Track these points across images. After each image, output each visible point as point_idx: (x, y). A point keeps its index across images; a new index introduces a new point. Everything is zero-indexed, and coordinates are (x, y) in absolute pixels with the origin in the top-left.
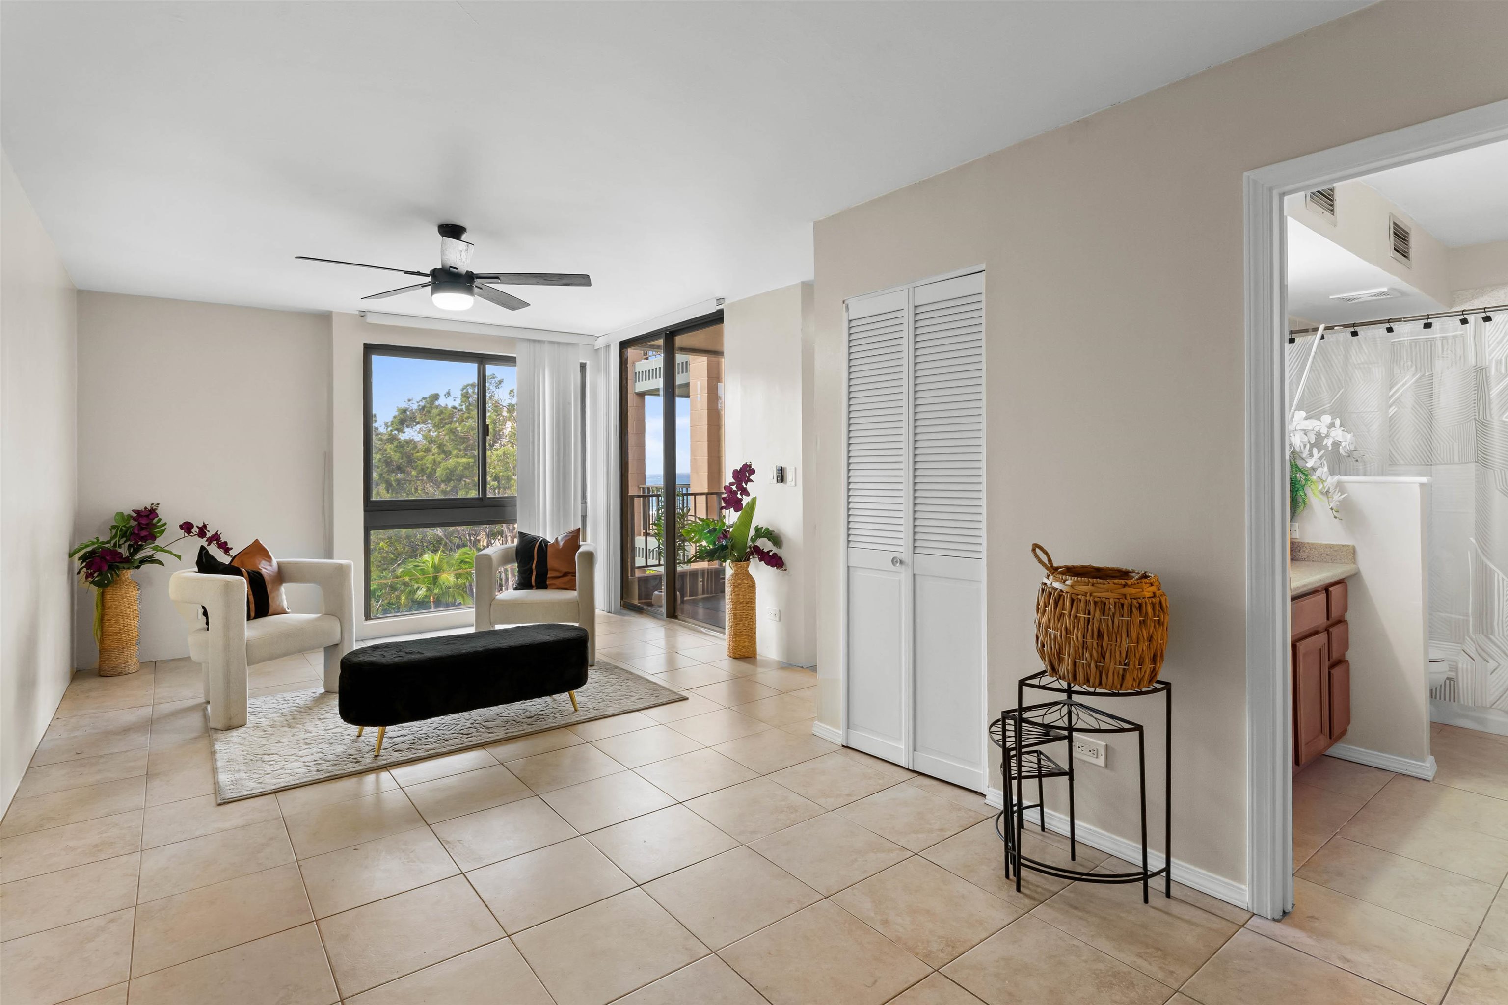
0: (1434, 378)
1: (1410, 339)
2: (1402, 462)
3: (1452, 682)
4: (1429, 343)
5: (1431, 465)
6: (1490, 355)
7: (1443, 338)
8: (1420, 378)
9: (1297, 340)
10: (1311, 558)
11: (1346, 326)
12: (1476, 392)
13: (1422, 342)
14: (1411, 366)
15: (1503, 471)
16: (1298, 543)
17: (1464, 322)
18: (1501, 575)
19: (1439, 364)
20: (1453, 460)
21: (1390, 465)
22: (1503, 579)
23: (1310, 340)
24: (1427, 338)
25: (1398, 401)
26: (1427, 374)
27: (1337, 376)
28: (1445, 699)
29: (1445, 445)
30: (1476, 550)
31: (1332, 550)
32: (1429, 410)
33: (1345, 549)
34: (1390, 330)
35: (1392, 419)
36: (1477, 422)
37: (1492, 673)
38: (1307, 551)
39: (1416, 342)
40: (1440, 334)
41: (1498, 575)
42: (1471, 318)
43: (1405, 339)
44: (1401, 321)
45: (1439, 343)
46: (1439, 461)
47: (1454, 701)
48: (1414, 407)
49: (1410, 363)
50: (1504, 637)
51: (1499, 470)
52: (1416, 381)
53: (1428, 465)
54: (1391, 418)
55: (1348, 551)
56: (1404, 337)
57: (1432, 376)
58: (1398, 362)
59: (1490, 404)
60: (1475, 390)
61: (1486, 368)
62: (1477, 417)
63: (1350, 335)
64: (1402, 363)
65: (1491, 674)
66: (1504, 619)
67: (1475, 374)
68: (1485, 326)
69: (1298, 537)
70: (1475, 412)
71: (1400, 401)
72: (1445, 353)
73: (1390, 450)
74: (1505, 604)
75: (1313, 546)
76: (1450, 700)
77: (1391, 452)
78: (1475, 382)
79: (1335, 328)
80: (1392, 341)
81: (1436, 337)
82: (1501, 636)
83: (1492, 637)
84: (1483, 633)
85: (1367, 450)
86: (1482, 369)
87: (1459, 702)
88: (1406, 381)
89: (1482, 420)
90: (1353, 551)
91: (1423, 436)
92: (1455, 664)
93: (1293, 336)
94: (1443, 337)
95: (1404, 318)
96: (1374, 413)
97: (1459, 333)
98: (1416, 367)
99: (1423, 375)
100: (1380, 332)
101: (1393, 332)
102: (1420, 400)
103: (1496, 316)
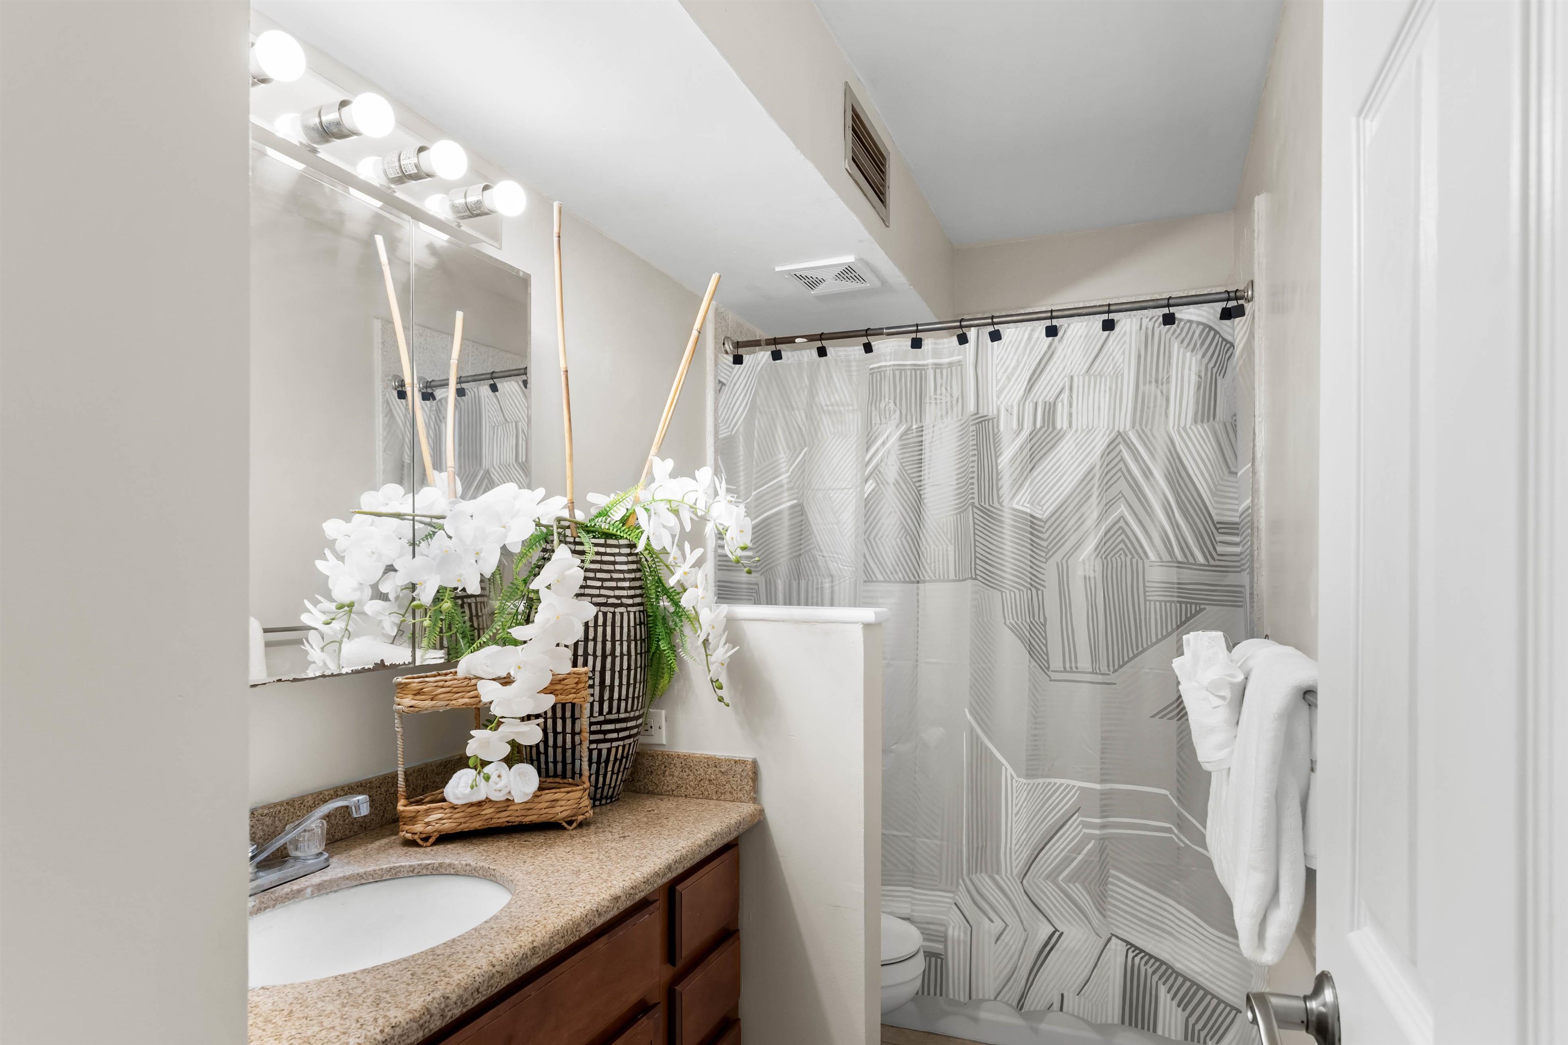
0: (924, 433)
1: (894, 365)
2: (880, 577)
3: (939, 961)
4: (918, 372)
5: (918, 582)
6: (998, 398)
7: (937, 366)
8: (905, 433)
9: (746, 358)
10: (683, 789)
11: (811, 338)
12: (975, 458)
13: (909, 372)
14: (895, 411)
15: (1012, 594)
16: (663, 754)
17: (963, 340)
18: (1010, 770)
19: (931, 411)
20: (948, 577)
21: (865, 582)
22: (1012, 778)
23: (762, 358)
24: (915, 365)
25: (876, 471)
26: (914, 427)
27: (799, 426)
28: (929, 994)
29: (937, 549)
30: (972, 730)
31: (717, 770)
32: (917, 487)
33: (739, 769)
34: (868, 348)
35: (869, 502)
36: (975, 510)
37: (997, 940)
38: (676, 774)
39: (901, 369)
40: (933, 358)
41: (1006, 769)
42: (972, 334)
43: (888, 363)
44: (882, 334)
45: (931, 373)
46: (929, 576)
47: (941, 995)
48: (898, 483)
49: (892, 405)
50: (1013, 877)
51: (1008, 592)
52: (901, 438)
53: (913, 582)
54: (867, 501)
55: (744, 774)
56: (886, 361)
57: (921, 429)
58: (878, 403)
59: (998, 480)
60: (974, 455)
61: (993, 419)
62: (976, 501)
63: (815, 353)
64: (882, 405)
65: (996, 943)
66: (1013, 847)
67: (973, 428)
68: (993, 347)
69: (664, 743)
70: (973, 493)
71: (880, 472)
72: (938, 392)
73: (865, 556)
74: (1015, 820)
75: (687, 763)
76: (935, 994)
77: (867, 561)
78: (975, 442)
79: (797, 340)
80: (871, 367)
81: (927, 365)
82: (1009, 874)
83: (997, 877)
84: (986, 872)
85: (836, 556)
86: (988, 420)
87: (947, 995)
88: (887, 438)
89: (987, 506)
90: (754, 772)
91: (908, 534)
92: (943, 929)
93: (741, 351)
94: (936, 364)
95: (887, 328)
96: (845, 491)
97: (955, 358)
98: (901, 412)
99: (909, 428)
100: (855, 350)
101: (871, 351)
102: (906, 471)
103: (1008, 332)
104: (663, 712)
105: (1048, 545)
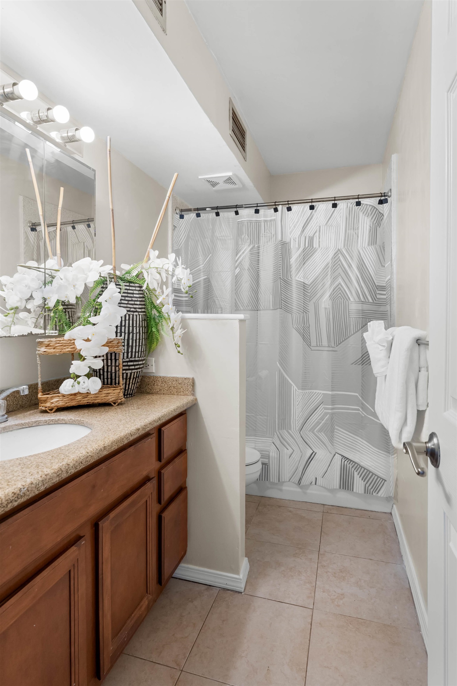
0: (260, 249)
1: (248, 220)
2: (242, 308)
3: (266, 466)
4: (258, 223)
5: (257, 310)
6: (290, 234)
7: (265, 221)
8: (252, 248)
9: (185, 216)
10: (162, 391)
11: (213, 208)
12: (281, 259)
13: (254, 223)
14: (248, 239)
15: (296, 315)
16: (153, 376)
17: (276, 210)
18: (295, 387)
19: (263, 240)
20: (270, 308)
21: (235, 310)
22: (296, 390)
23: (192, 216)
24: (256, 220)
25: (240, 264)
26: (256, 246)
27: (208, 245)
28: (262, 480)
29: (265, 297)
30: (280, 370)
31: (177, 382)
32: (257, 271)
33: (186, 381)
34: (237, 213)
35: (237, 277)
36: (281, 280)
37: (290, 457)
38: (159, 384)
39: (251, 222)
40: (264, 218)
41: (293, 387)
42: (280, 208)
43: (245, 219)
44: (242, 207)
45: (263, 224)
46: (262, 308)
47: (267, 480)
48: (249, 269)
49: (247, 236)
50: (296, 431)
51: (294, 314)
52: (250, 251)
53: (255, 310)
54: (236, 276)
55: (189, 384)
56: (244, 218)
57: (259, 247)
58: (241, 236)
59: (290, 268)
60: (281, 258)
61: (288, 243)
62: (281, 276)
63: (214, 214)
64: (243, 237)
65: (289, 458)
66: (296, 418)
67: (280, 246)
68: (288, 213)
69: (154, 372)
70: (280, 273)
71: (241, 264)
72: (266, 232)
73: (235, 300)
74: (297, 407)
75: (164, 380)
76: (265, 480)
77: (236, 301)
78: (281, 252)
79: (207, 209)
80: (238, 221)
81: (261, 220)
82: (294, 430)
83: (290, 431)
84: (285, 429)
85: (223, 299)
86: (286, 243)
87: (270, 480)
88: (245, 250)
89: (286, 279)
90: (193, 383)
91: (253, 290)
92: (268, 453)
93: (183, 213)
94: (265, 220)
95: (245, 205)
96: (227, 272)
97: (273, 218)
98: (250, 240)
99: (254, 247)
100: (231, 214)
101: (238, 214)
102: (252, 264)
103: (294, 207)
104: (154, 359)
105: (310, 295)
